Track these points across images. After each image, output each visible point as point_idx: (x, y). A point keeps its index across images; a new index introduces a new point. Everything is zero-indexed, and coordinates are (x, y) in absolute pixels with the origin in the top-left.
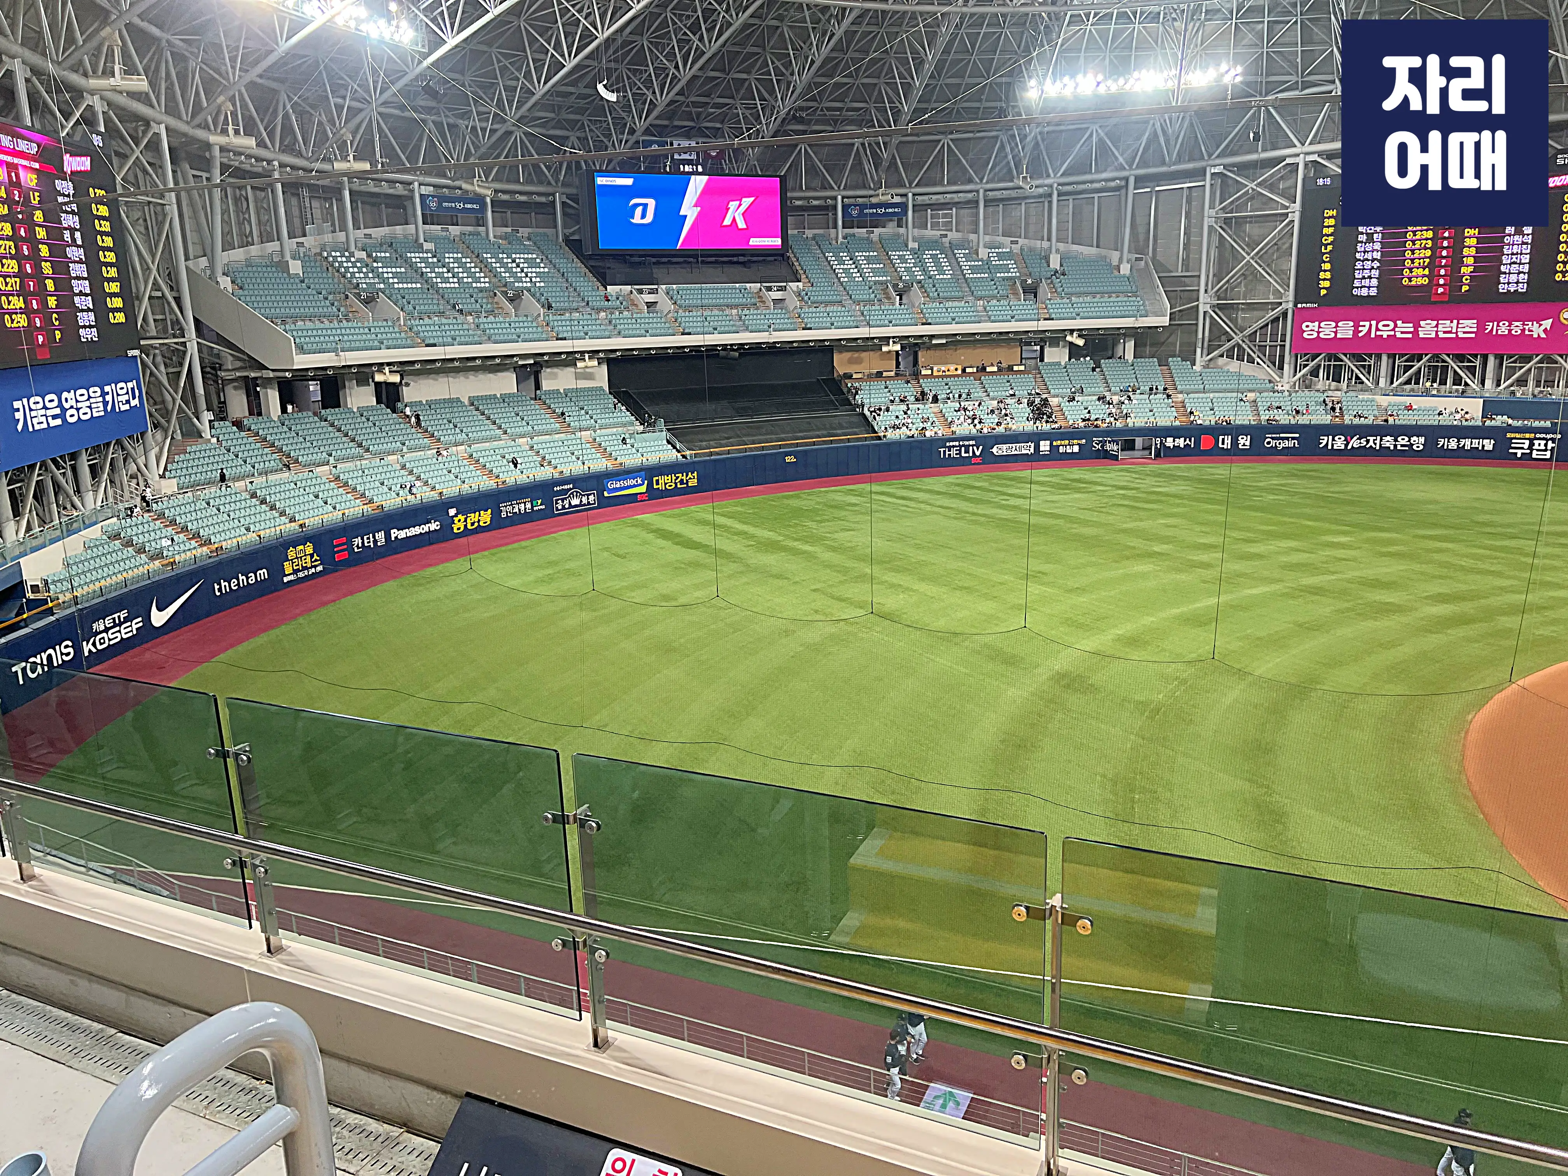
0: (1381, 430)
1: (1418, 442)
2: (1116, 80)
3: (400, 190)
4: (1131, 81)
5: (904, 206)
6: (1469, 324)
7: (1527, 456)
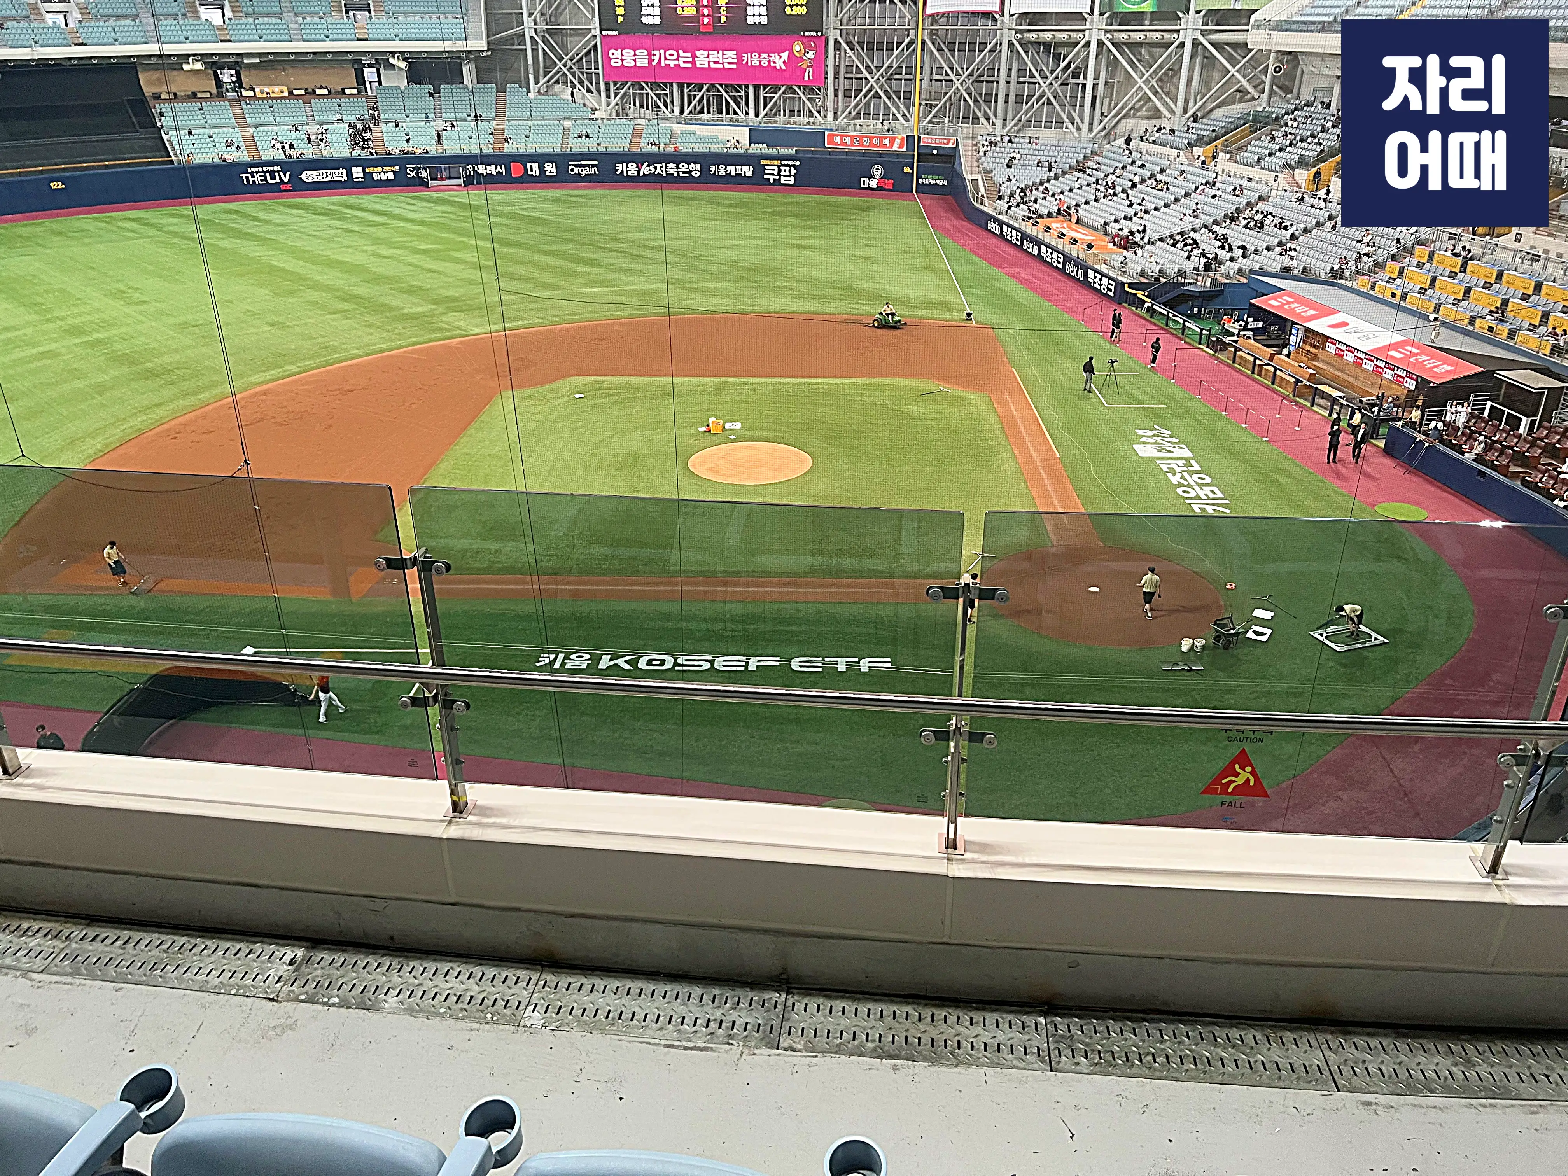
0: (668, 158)
1: (695, 169)
6: (731, 55)
7: (777, 182)
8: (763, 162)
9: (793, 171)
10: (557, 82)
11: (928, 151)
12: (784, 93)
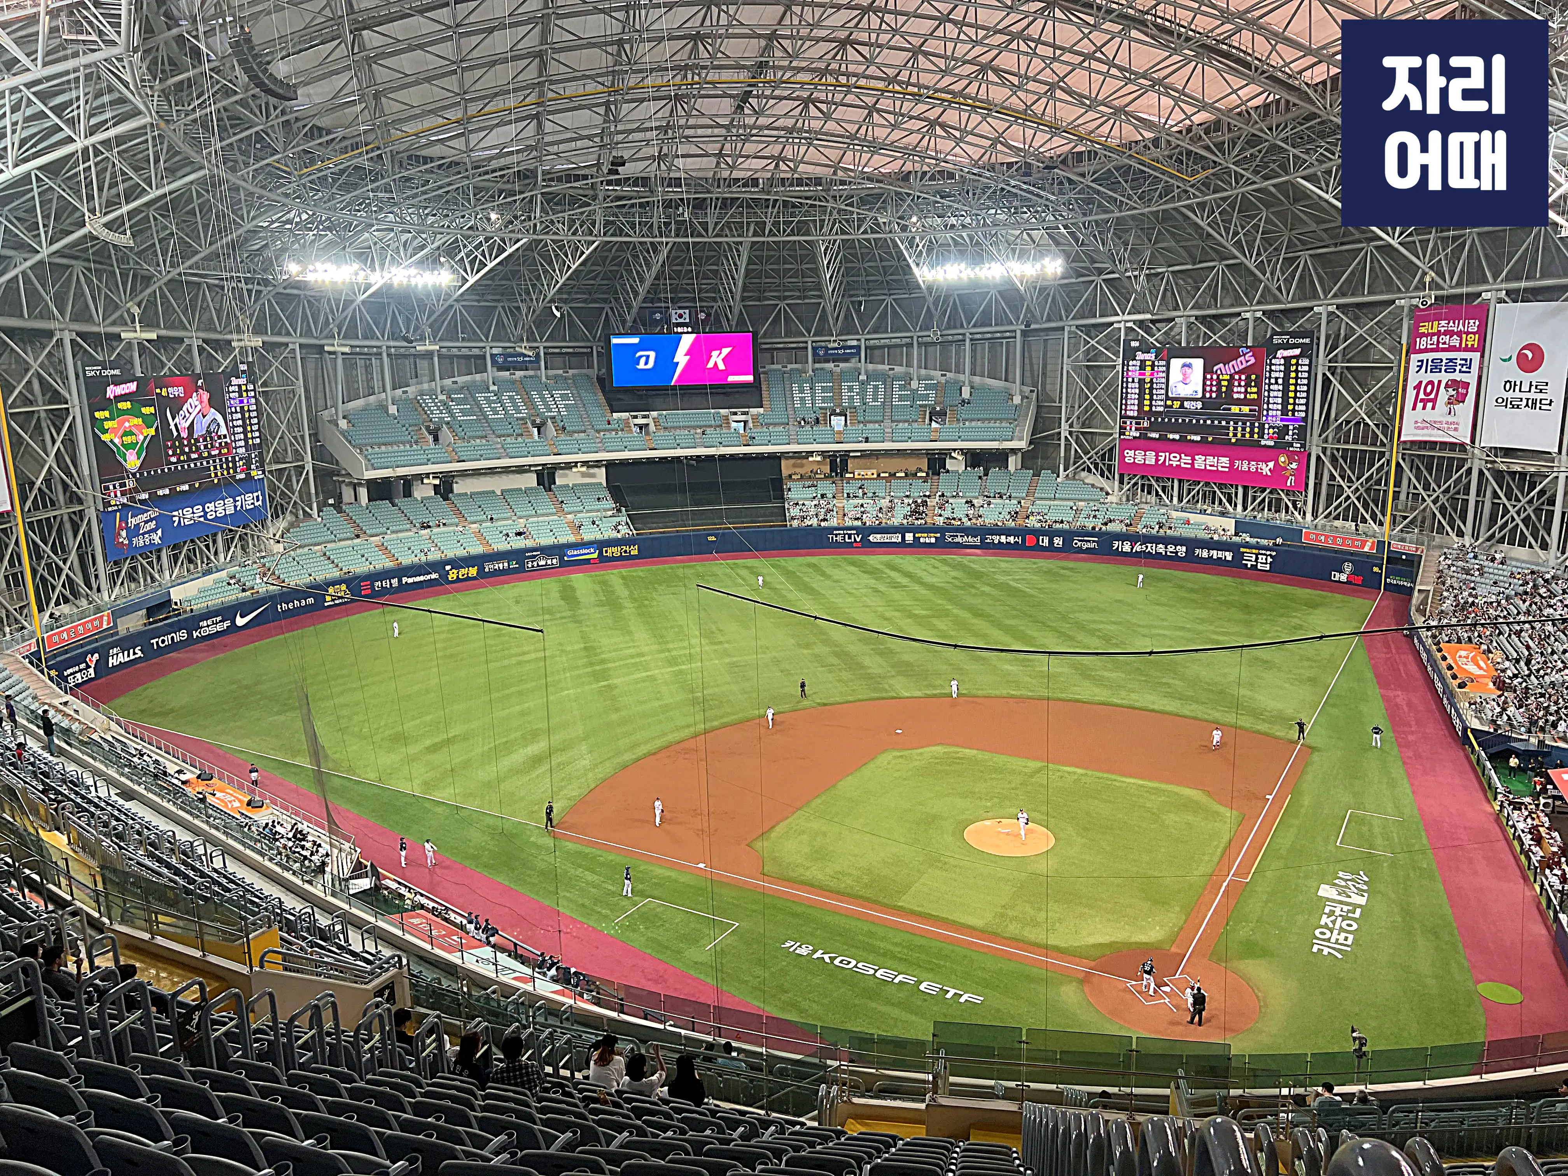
0: (1156, 540)
1: (1182, 550)
2: (973, 269)
3: (476, 352)
4: (984, 270)
5: (858, 348)
6: (1225, 460)
7: (1254, 567)
8: (1242, 550)
9: (1269, 560)
10: (1083, 470)
11: (1398, 556)
12: (1270, 493)
